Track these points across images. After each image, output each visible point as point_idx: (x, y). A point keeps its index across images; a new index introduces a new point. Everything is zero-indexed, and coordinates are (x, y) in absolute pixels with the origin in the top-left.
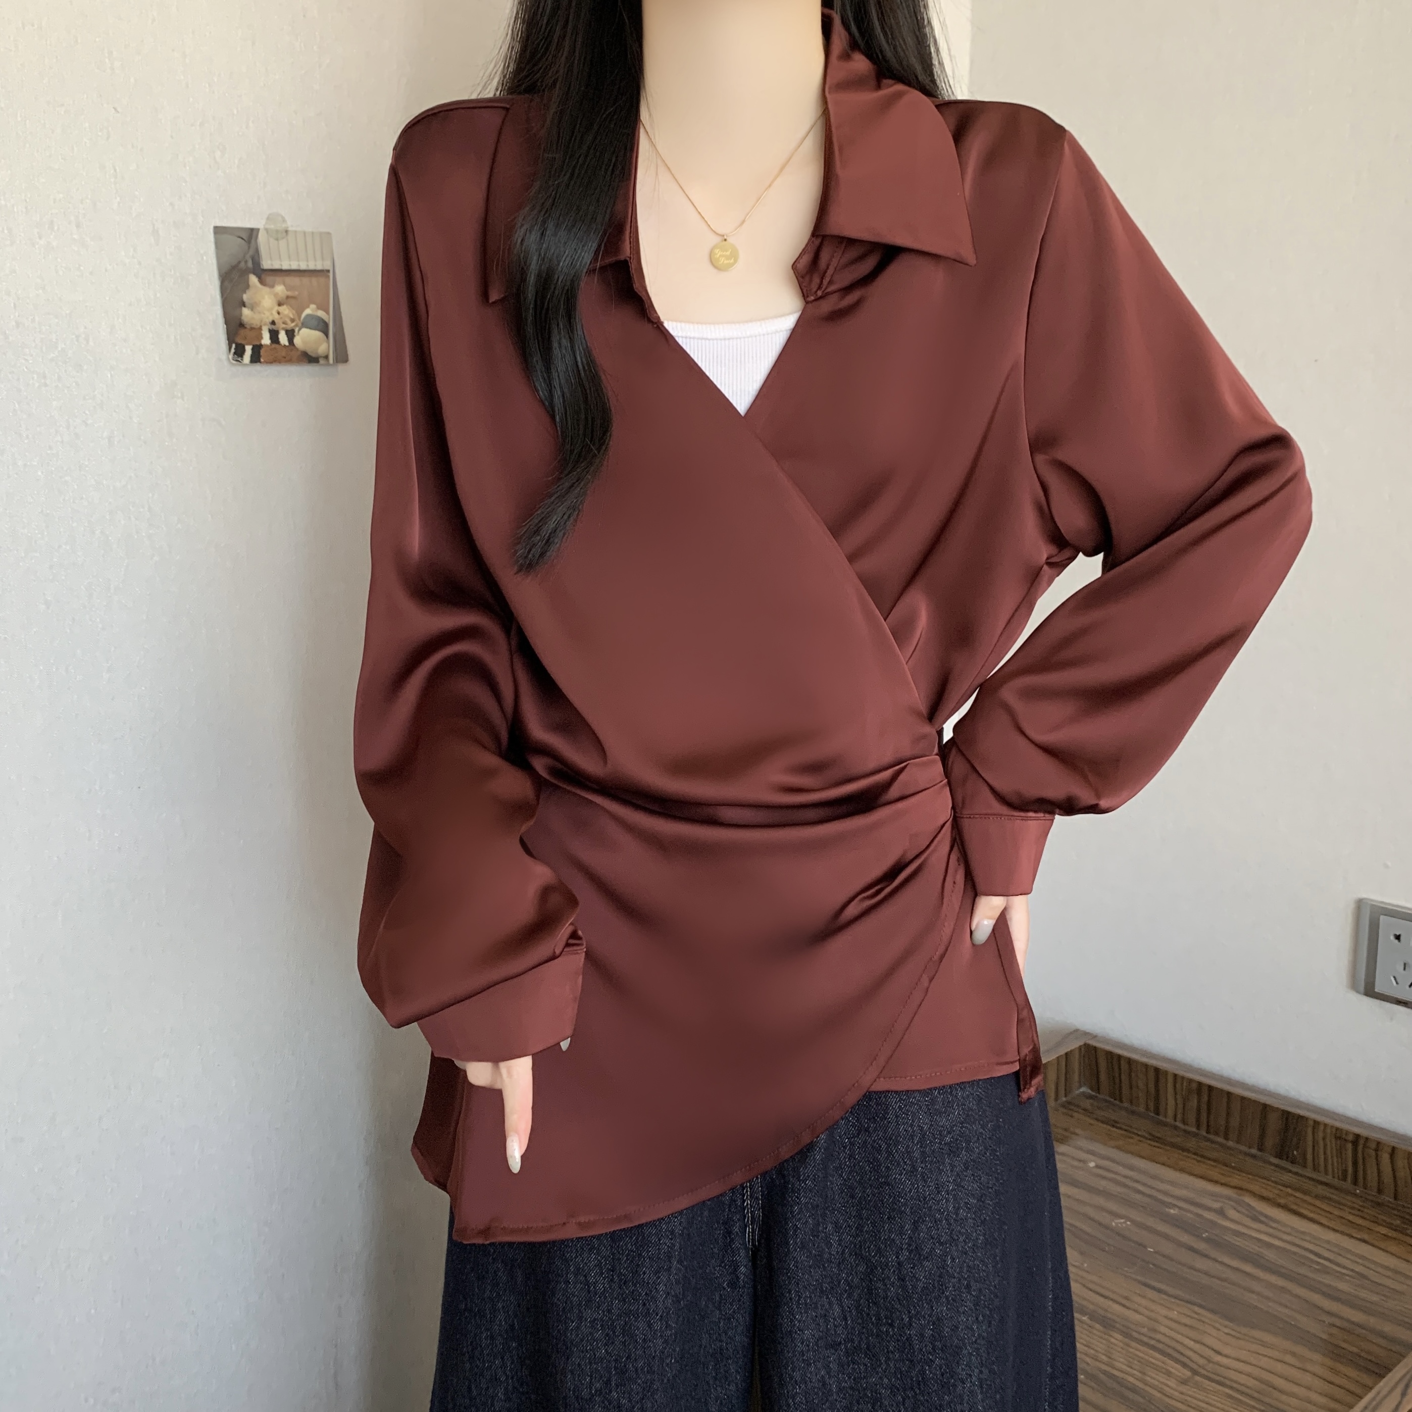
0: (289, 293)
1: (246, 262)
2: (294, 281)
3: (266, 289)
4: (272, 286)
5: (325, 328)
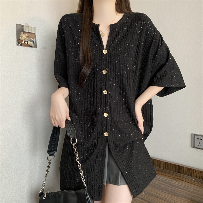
0: (28, 36)
1: (21, 30)
2: (29, 34)
4: (25, 34)
5: (33, 42)
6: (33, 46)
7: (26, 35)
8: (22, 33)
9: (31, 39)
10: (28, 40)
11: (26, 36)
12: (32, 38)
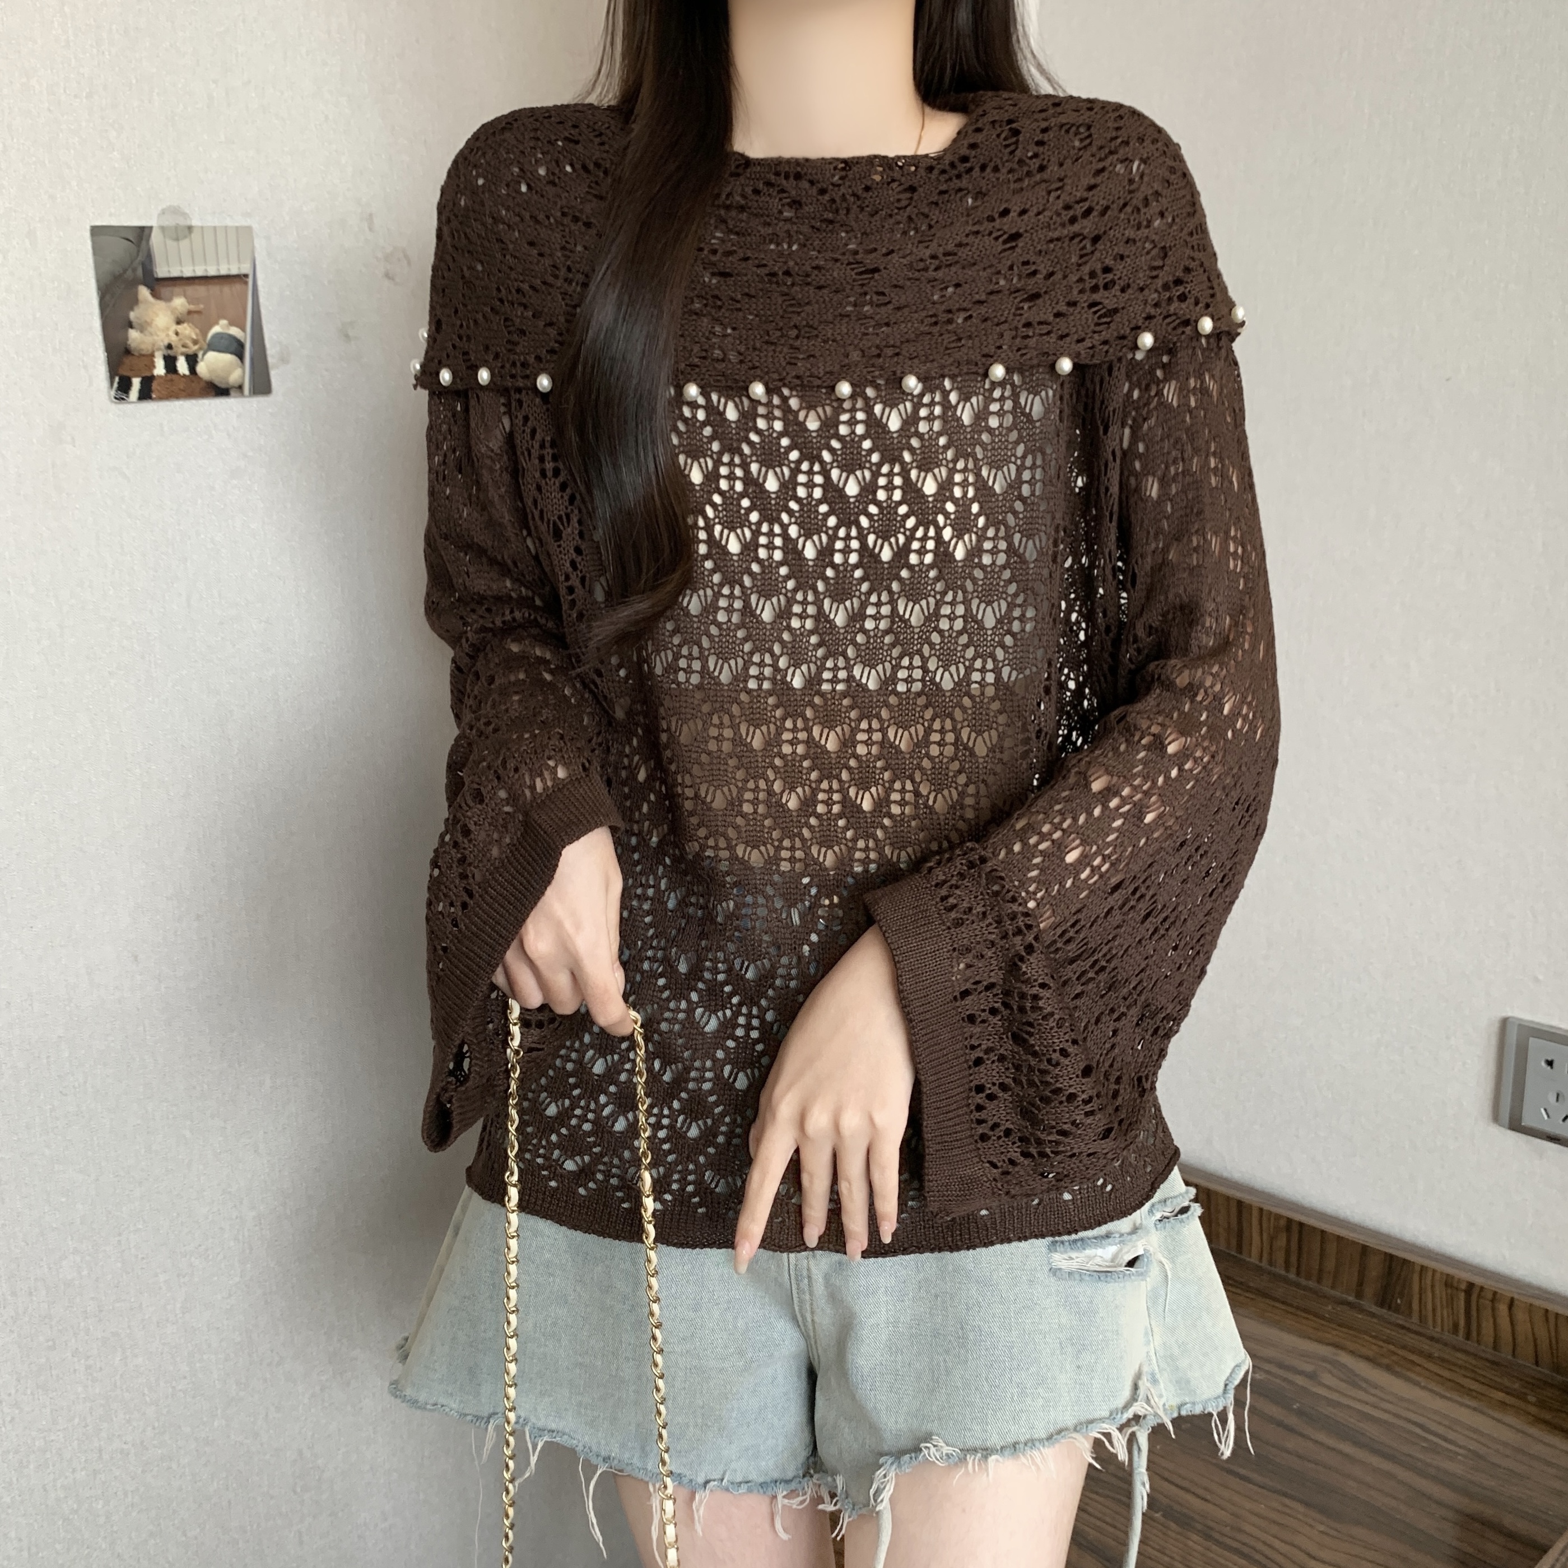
0: (192, 307)
1: (134, 270)
2: (199, 290)
3: (161, 304)
4: (169, 300)
5: (237, 349)
6: (240, 388)
7: (180, 303)
8: (144, 292)
9: (216, 329)
10: (195, 342)
11: (173, 311)
12: (224, 322)
